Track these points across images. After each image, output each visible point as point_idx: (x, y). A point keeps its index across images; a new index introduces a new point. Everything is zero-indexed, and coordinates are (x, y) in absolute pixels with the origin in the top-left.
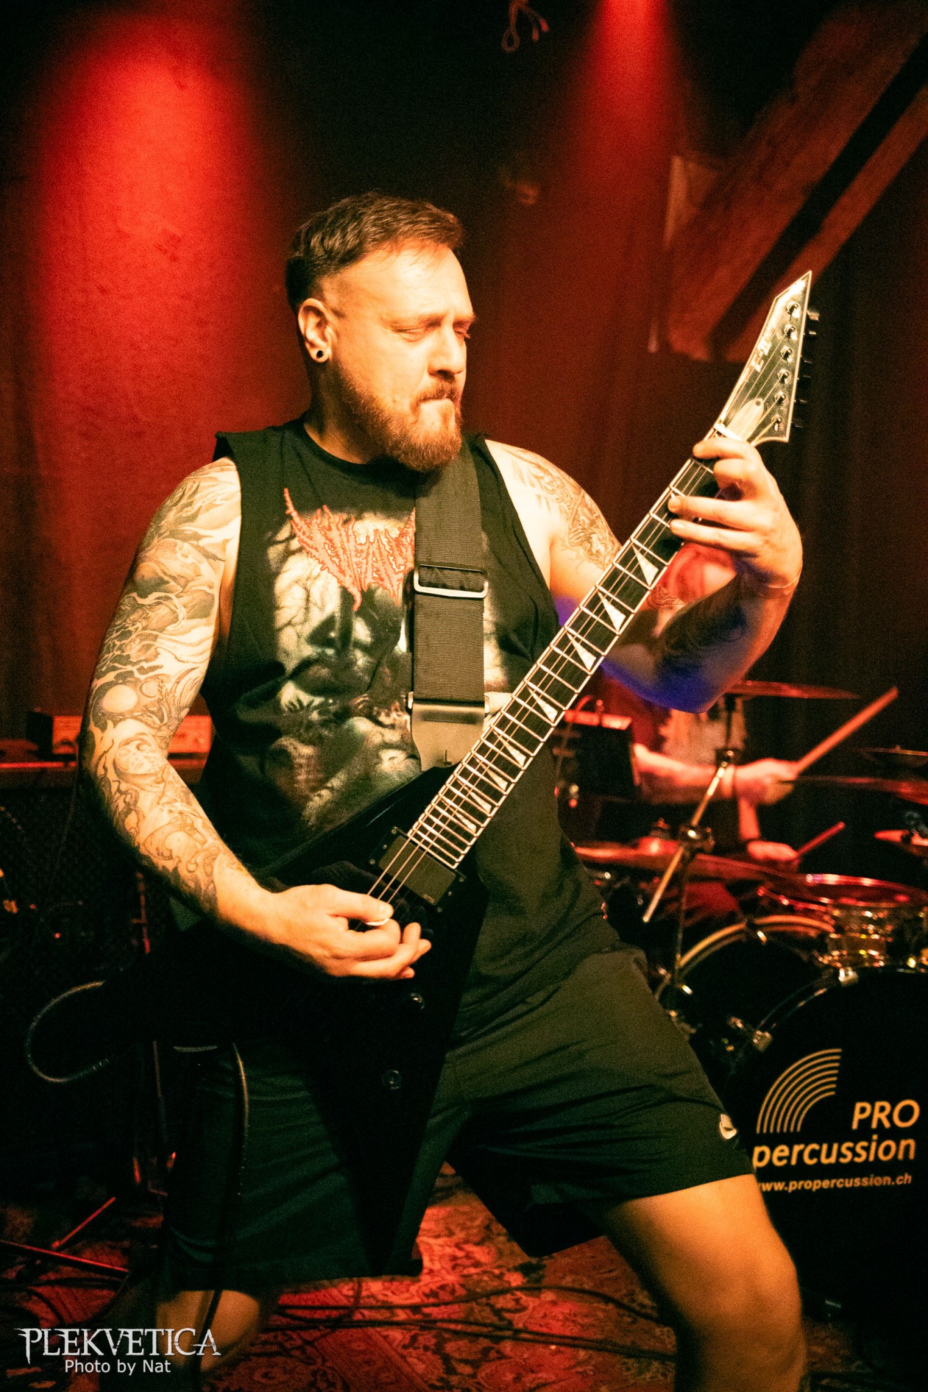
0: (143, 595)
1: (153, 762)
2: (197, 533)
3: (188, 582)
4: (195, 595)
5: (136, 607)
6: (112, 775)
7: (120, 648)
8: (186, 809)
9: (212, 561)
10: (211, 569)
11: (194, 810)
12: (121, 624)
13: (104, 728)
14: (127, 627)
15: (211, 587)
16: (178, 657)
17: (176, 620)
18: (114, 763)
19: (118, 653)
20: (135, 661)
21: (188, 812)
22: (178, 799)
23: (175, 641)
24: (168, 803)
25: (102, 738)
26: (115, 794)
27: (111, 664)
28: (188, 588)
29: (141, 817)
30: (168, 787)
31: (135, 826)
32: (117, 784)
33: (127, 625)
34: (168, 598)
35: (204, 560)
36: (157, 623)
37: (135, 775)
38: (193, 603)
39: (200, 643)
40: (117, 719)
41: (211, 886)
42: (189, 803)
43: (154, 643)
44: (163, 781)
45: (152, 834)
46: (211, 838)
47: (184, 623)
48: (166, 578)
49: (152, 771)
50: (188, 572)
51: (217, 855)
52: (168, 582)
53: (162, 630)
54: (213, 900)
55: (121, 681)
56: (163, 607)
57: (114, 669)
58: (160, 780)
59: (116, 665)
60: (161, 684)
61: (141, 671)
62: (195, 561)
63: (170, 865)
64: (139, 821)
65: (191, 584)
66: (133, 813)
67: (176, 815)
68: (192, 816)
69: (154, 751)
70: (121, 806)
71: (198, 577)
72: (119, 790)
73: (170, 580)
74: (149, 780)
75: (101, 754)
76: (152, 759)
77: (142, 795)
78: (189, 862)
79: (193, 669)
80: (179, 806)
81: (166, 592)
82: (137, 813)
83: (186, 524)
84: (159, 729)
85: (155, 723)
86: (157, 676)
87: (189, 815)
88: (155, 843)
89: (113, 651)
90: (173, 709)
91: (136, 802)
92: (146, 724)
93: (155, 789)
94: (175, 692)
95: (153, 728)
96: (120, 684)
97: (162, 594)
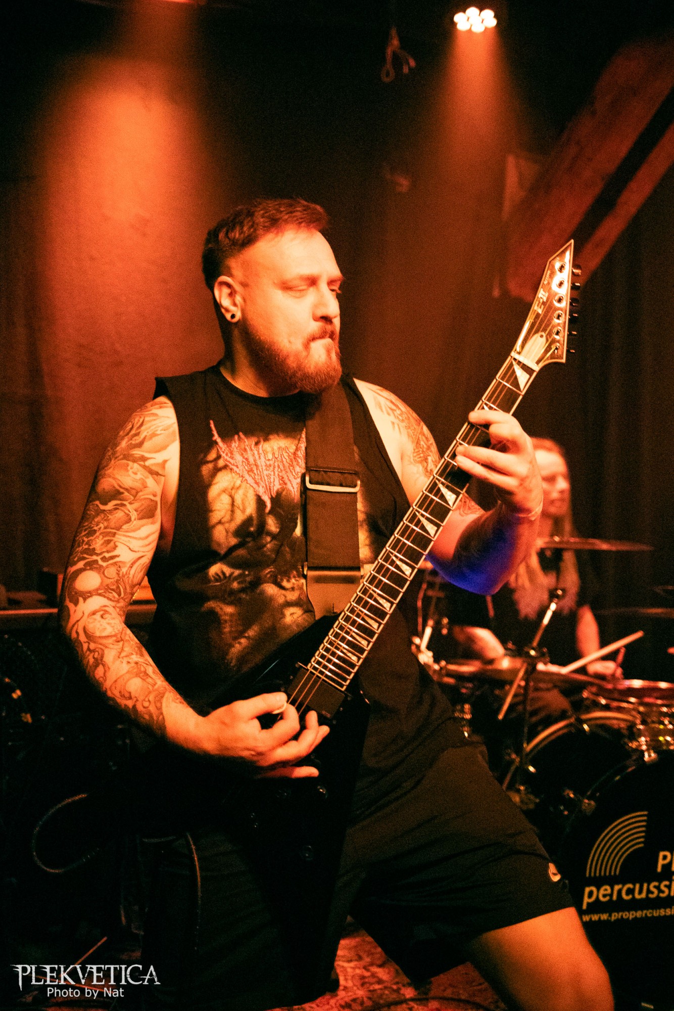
0: (105, 504)
1: (113, 627)
2: (143, 456)
3: (137, 493)
4: (143, 502)
5: (99, 512)
6: (83, 638)
7: (88, 543)
8: (141, 660)
9: (155, 476)
10: (155, 482)
11: (146, 660)
12: (88, 525)
13: (76, 603)
14: (93, 527)
15: (155, 495)
16: (131, 547)
17: (129, 520)
18: (84, 629)
19: (86, 547)
20: (99, 552)
21: (142, 662)
22: (134, 653)
23: (129, 536)
24: (126, 656)
25: (75, 611)
26: (86, 652)
27: (81, 555)
28: (137, 498)
29: (106, 668)
30: (126, 644)
31: (102, 675)
32: (87, 644)
33: (93, 525)
34: (123, 505)
35: (150, 476)
36: (115, 523)
37: (100, 637)
38: (143, 507)
39: (147, 537)
40: (87, 595)
41: (161, 717)
42: (142, 655)
43: (113, 538)
44: (122, 640)
45: (116, 681)
46: (160, 682)
47: (135, 523)
48: (122, 490)
49: (114, 633)
50: (138, 485)
51: (164, 694)
52: (123, 493)
53: (119, 528)
54: (162, 727)
55: (88, 568)
56: (120, 511)
57: (84, 558)
58: (120, 639)
59: (85, 556)
60: (119, 569)
61: (104, 559)
62: (142, 477)
63: (130, 703)
64: (105, 671)
65: (140, 494)
66: (101, 666)
67: (133, 665)
68: (145, 665)
69: (114, 619)
70: (91, 661)
71: (146, 489)
72: (89, 649)
73: (125, 492)
74: (111, 640)
75: (73, 623)
76: (112, 625)
77: (106, 651)
78: (144, 700)
79: (142, 557)
80: (135, 658)
81: (121, 500)
82: (104, 665)
83: (135, 450)
84: (118, 601)
85: (114, 597)
86: (115, 563)
87: (143, 664)
88: (118, 688)
89: (82, 545)
90: (128, 587)
91: (102, 657)
92: (109, 599)
93: (115, 647)
94: (129, 574)
95: (113, 601)
96: (88, 570)
97: (119, 502)
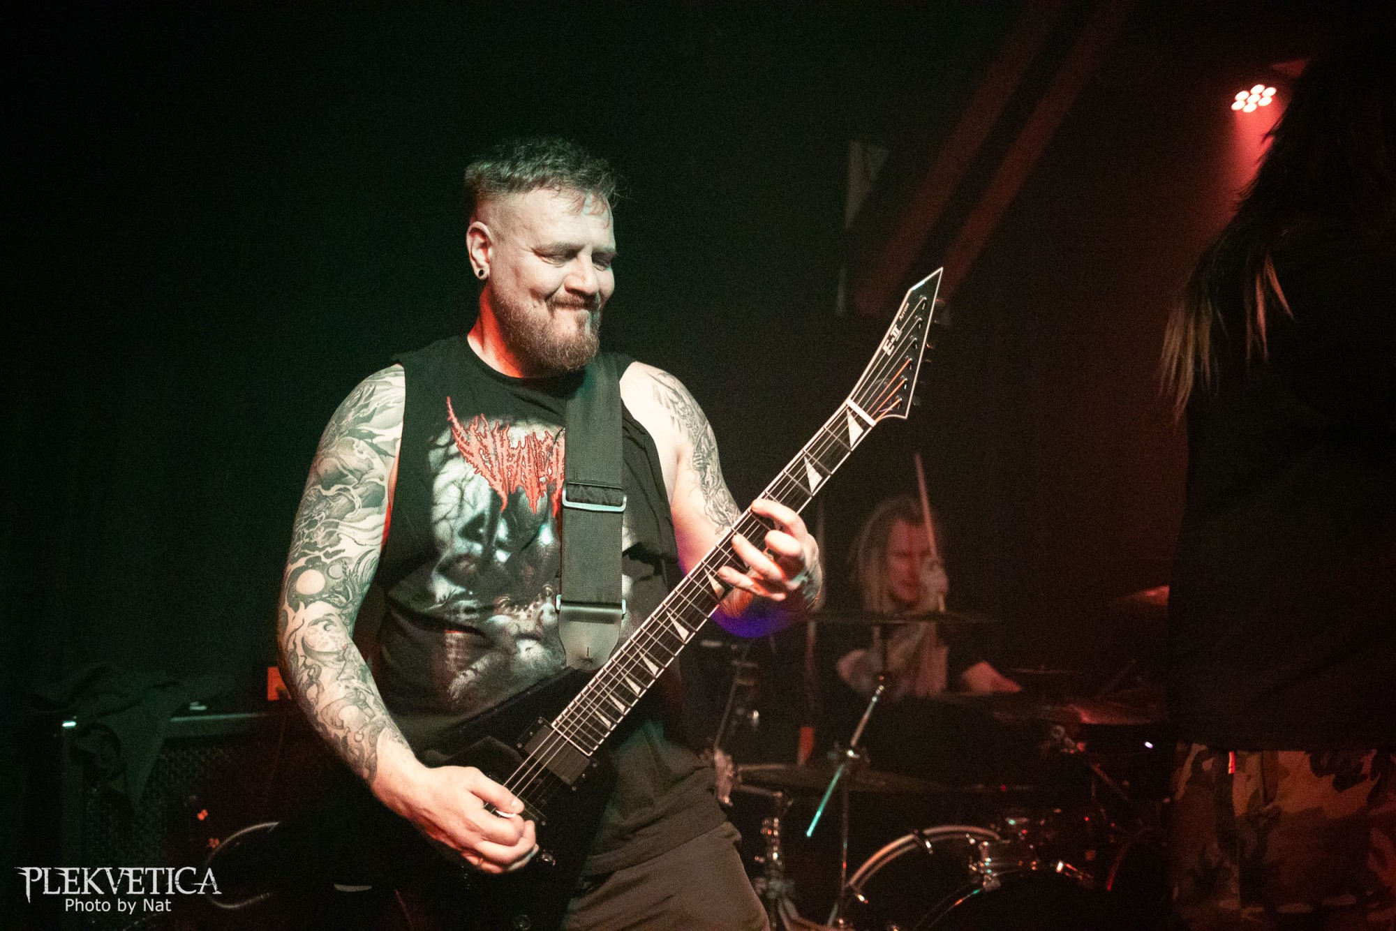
0: (328, 488)
2: (371, 432)
3: (362, 475)
4: (369, 487)
5: (321, 498)
6: (300, 651)
7: (308, 536)
8: (362, 686)
9: (383, 456)
10: (383, 465)
11: (368, 687)
12: (308, 513)
13: (296, 608)
14: (314, 517)
15: (382, 480)
16: (357, 541)
17: (353, 509)
18: (303, 641)
19: (308, 540)
20: (320, 546)
21: (362, 689)
22: (356, 677)
23: (353, 527)
24: (346, 679)
25: (294, 617)
26: (301, 667)
27: (302, 551)
28: (362, 481)
29: (321, 689)
30: (349, 665)
31: (315, 696)
32: (303, 658)
33: (311, 515)
34: (347, 490)
35: (377, 455)
36: (338, 511)
37: (319, 653)
38: (368, 493)
39: (373, 530)
40: (308, 600)
41: (374, 755)
42: (364, 681)
43: (337, 530)
44: (344, 659)
45: (329, 706)
46: (380, 714)
47: (361, 511)
48: (345, 472)
49: (336, 650)
50: (363, 466)
51: (383, 728)
52: (347, 476)
53: (342, 518)
54: (374, 766)
55: (310, 566)
56: (343, 497)
57: (304, 554)
58: (341, 658)
59: (307, 551)
60: (345, 566)
61: (327, 555)
62: (369, 457)
63: (341, 734)
65: (366, 477)
66: (315, 685)
67: (351, 690)
68: (366, 693)
69: (338, 632)
70: (305, 678)
71: (372, 470)
72: (304, 664)
73: (349, 474)
74: (331, 658)
75: (291, 632)
76: (336, 640)
77: (324, 670)
78: (357, 732)
79: (369, 553)
80: (356, 683)
81: (344, 483)
82: (318, 685)
83: (363, 424)
84: (344, 609)
85: (340, 603)
86: (341, 560)
87: (364, 692)
88: (330, 714)
89: (302, 537)
90: (356, 590)
91: (318, 676)
92: (334, 604)
93: (335, 666)
94: (357, 572)
95: (339, 607)
96: (310, 569)
97: (342, 487)
